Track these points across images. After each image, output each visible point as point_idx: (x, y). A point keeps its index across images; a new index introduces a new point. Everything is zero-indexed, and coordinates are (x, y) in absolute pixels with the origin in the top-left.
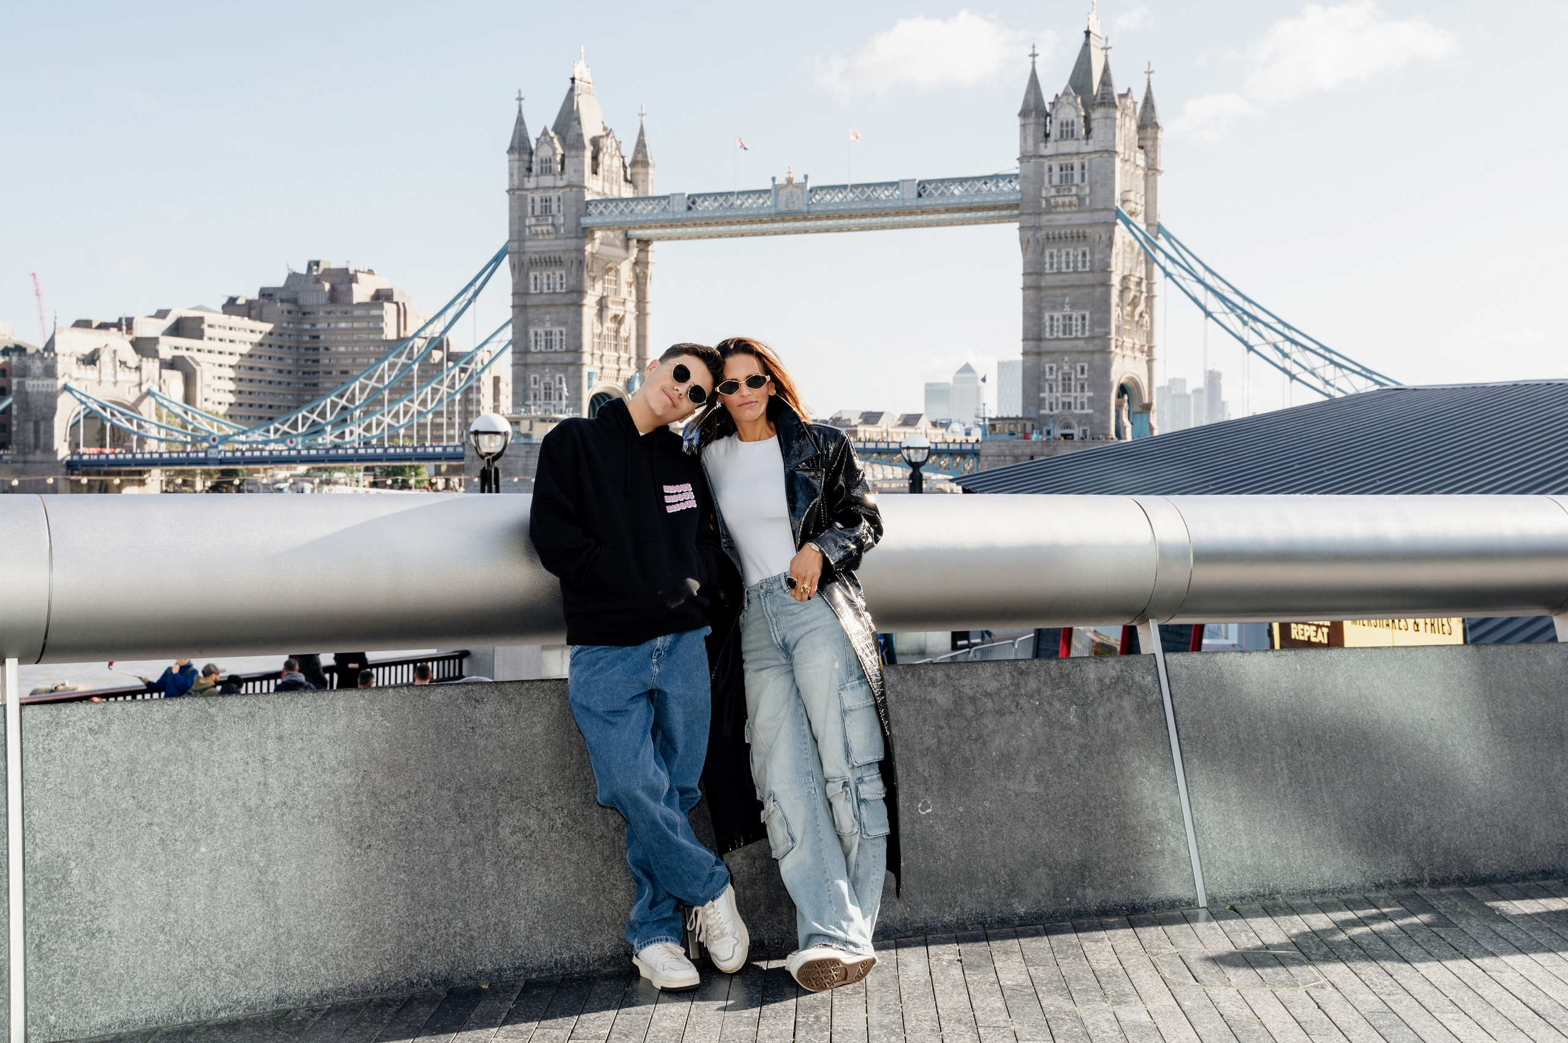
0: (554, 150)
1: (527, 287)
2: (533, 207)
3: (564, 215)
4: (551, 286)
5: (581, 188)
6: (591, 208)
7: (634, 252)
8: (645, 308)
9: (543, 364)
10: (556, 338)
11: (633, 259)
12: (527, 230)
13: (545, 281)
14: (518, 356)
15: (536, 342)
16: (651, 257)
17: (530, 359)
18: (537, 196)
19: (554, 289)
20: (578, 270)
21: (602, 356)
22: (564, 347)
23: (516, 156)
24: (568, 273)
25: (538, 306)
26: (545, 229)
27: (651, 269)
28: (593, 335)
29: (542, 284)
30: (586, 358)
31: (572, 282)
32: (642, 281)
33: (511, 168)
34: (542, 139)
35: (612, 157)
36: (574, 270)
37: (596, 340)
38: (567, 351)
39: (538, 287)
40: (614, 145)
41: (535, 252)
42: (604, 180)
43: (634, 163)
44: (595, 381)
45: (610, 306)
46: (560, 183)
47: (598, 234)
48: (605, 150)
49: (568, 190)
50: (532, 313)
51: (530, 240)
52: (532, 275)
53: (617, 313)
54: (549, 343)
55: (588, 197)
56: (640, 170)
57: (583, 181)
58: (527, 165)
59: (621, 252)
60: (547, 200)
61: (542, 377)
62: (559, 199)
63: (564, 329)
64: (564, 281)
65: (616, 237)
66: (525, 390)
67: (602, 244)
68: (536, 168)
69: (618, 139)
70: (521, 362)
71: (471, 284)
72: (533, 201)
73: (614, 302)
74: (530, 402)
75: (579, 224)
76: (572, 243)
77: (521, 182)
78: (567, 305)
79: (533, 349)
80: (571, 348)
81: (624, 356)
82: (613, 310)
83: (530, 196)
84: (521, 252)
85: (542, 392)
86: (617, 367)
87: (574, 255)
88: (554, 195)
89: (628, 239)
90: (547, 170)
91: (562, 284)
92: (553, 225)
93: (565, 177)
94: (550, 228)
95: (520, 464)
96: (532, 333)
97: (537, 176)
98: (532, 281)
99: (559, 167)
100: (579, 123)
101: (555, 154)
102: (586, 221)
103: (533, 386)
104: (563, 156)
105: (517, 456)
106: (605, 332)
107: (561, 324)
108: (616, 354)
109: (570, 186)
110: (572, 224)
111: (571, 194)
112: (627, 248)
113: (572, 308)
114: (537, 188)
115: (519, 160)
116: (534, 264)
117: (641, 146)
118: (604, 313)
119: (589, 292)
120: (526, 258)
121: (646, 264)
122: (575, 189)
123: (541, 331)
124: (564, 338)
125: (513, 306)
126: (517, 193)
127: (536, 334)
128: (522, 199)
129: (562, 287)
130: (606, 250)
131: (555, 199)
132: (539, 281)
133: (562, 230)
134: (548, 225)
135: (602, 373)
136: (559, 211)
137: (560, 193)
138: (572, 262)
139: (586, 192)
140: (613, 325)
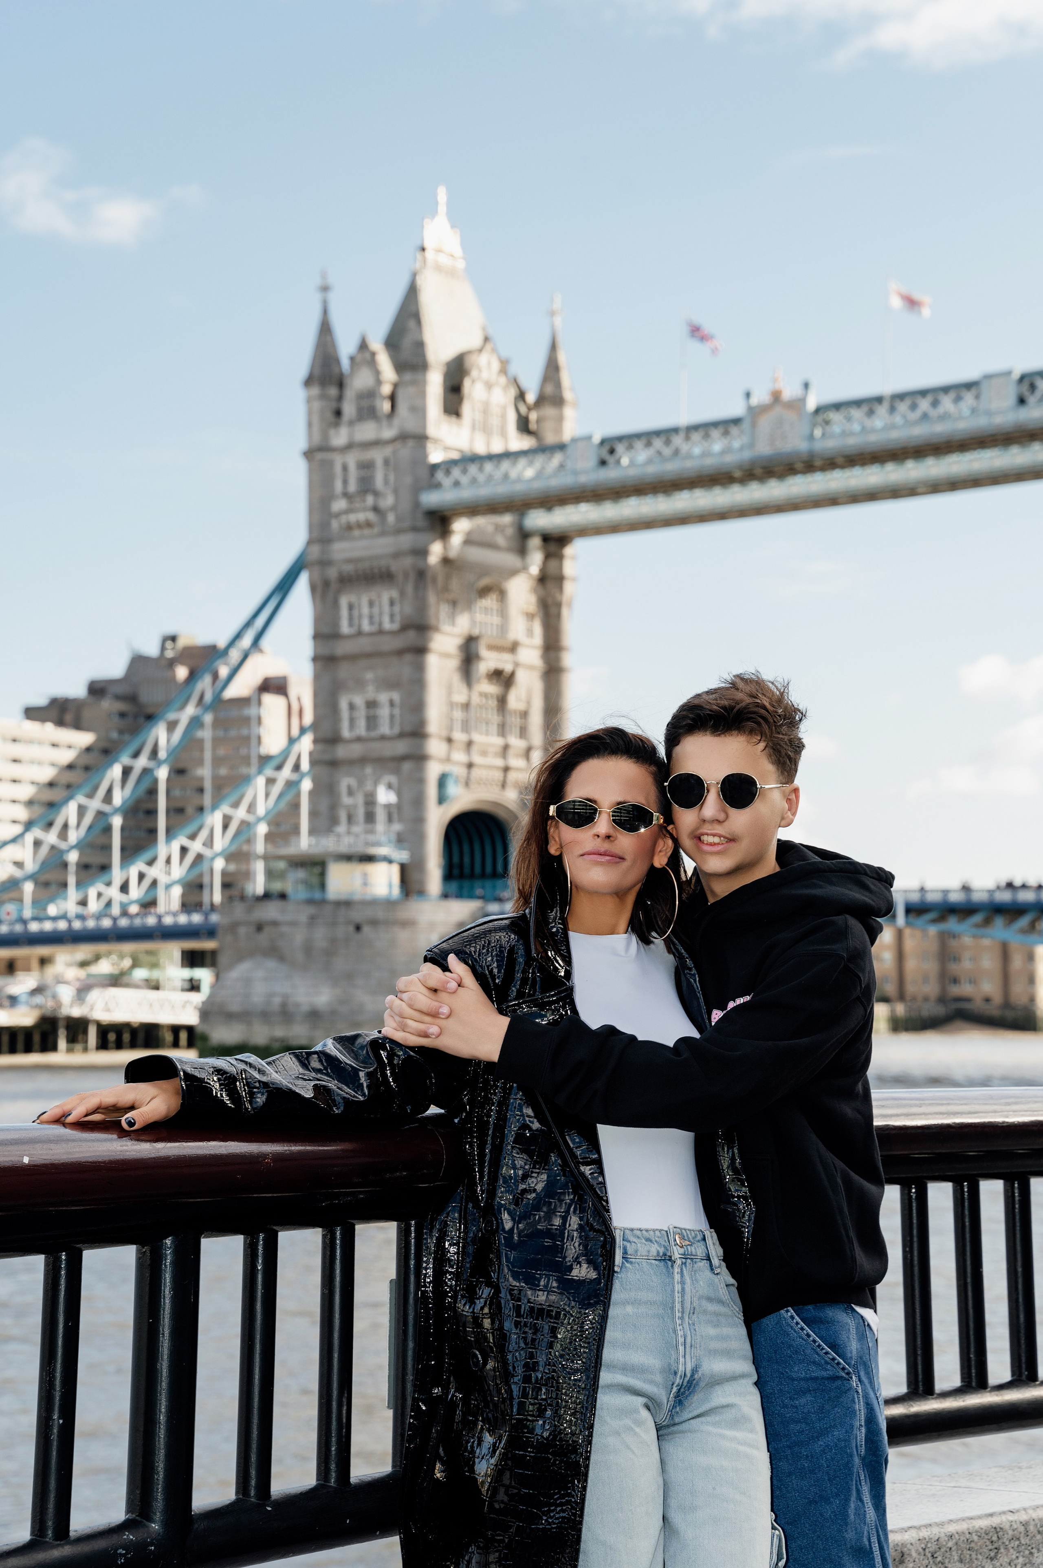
0: (377, 373)
1: (335, 622)
2: (345, 482)
3: (396, 491)
4: (376, 619)
5: (421, 439)
6: (440, 475)
7: (536, 561)
8: (558, 659)
9: (363, 761)
10: (384, 712)
11: (535, 570)
12: (335, 524)
13: (365, 610)
14: (320, 747)
15: (352, 721)
16: (569, 568)
17: (341, 752)
18: (352, 460)
19: (380, 624)
20: (417, 588)
21: (469, 744)
22: (397, 730)
23: (315, 390)
24: (402, 594)
25: (353, 658)
26: (361, 516)
27: (569, 588)
28: (452, 705)
29: (360, 617)
30: (435, 747)
31: (408, 609)
32: (553, 610)
33: (310, 413)
34: (359, 358)
35: (489, 386)
36: (410, 589)
37: (458, 714)
38: (402, 735)
39: (356, 621)
40: (496, 366)
41: (349, 561)
42: (474, 428)
43: (541, 400)
44: (453, 789)
45: (484, 652)
46: (388, 433)
47: (461, 526)
48: (474, 373)
49: (398, 445)
50: (344, 671)
51: (341, 538)
52: (344, 601)
53: (500, 666)
54: (372, 721)
55: (435, 456)
56: (549, 411)
57: (424, 426)
58: (334, 405)
59: (510, 560)
60: (366, 466)
61: (361, 782)
62: (386, 462)
63: (396, 696)
64: (397, 609)
65: (499, 528)
66: (334, 807)
67: (469, 541)
68: (349, 409)
69: (504, 354)
70: (327, 757)
71: (248, 624)
72: (345, 468)
73: (492, 648)
74: (342, 828)
75: (417, 504)
76: (407, 540)
77: (325, 436)
78: (400, 653)
79: (346, 733)
80: (408, 728)
81: (516, 743)
82: (489, 661)
83: (338, 460)
84: (324, 563)
85: (361, 812)
86: (500, 762)
87: (408, 562)
88: (377, 456)
89: (523, 535)
90: (368, 412)
91: (392, 616)
92: (376, 509)
93: (396, 422)
94: (371, 516)
95: (299, 937)
96: (344, 705)
97: (351, 423)
98: (344, 612)
99: (386, 406)
100: (419, 322)
101: (379, 382)
102: (432, 499)
103: (346, 800)
104: (396, 386)
105: (294, 924)
106: (476, 699)
107: (389, 684)
108: (499, 741)
109: (403, 437)
110: (406, 505)
111: (405, 451)
112: (522, 551)
113: (408, 657)
114: (349, 447)
115: (323, 397)
116: (347, 581)
117: (552, 369)
118: (474, 668)
119: (446, 627)
120: (332, 573)
121: (560, 579)
122: (411, 443)
123: (359, 701)
124: (397, 711)
125: (315, 659)
126: (319, 456)
127: (352, 707)
128: (327, 465)
129: (392, 620)
130: (477, 554)
131: (379, 463)
132: (356, 613)
133: (391, 518)
134: (365, 509)
135: (469, 773)
136: (386, 482)
137: (388, 451)
138: (406, 575)
139: (430, 447)
140: (492, 689)
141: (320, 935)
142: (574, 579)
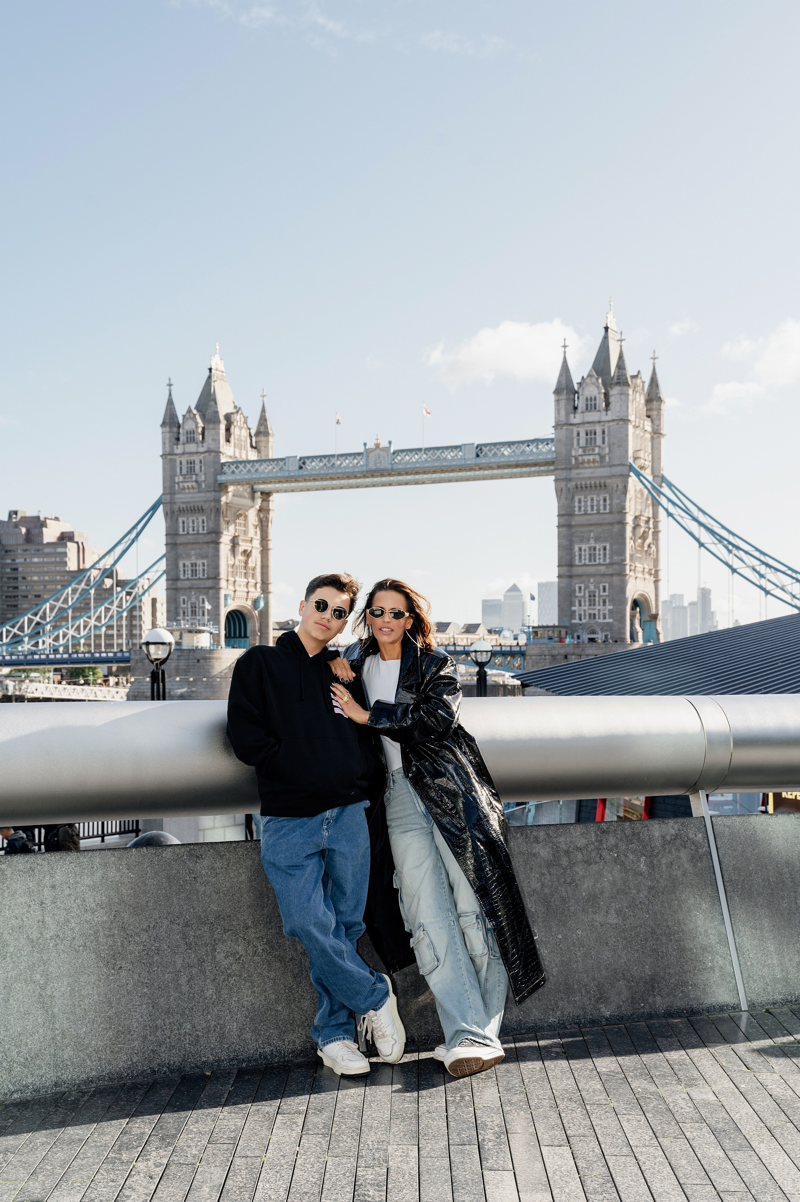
0: (197, 424)
1: (177, 530)
2: (181, 468)
3: (205, 474)
4: (196, 529)
5: (218, 453)
6: (225, 468)
7: (259, 502)
8: (267, 545)
9: (190, 588)
10: (200, 568)
11: (258, 507)
12: (177, 486)
13: (191, 525)
14: (170, 582)
15: (184, 571)
16: (272, 506)
17: (179, 584)
18: (184, 459)
19: (198, 530)
20: (216, 516)
21: (235, 582)
22: (206, 575)
23: (167, 429)
24: (208, 519)
25: (186, 544)
26: (190, 484)
27: (272, 515)
28: (228, 566)
29: (189, 527)
30: (223, 584)
31: (212, 525)
32: (265, 524)
33: (163, 439)
34: (187, 416)
35: (241, 429)
36: (213, 516)
37: (230, 569)
38: (208, 578)
39: (186, 529)
40: (243, 419)
41: (183, 503)
42: (235, 447)
43: (258, 433)
44: (230, 601)
45: (240, 543)
46: (202, 449)
47: (231, 488)
48: (235, 424)
49: (207, 454)
50: (181, 550)
51: (179, 493)
52: (180, 520)
53: (246, 548)
54: (194, 572)
55: (223, 460)
56: (262, 438)
57: (219, 448)
58: (176, 436)
59: (249, 502)
60: (191, 463)
61: (189, 598)
62: (201, 462)
63: (205, 562)
64: (205, 524)
65: (244, 490)
66: (176, 608)
67: (234, 496)
68: (182, 438)
69: (245, 415)
70: (173, 587)
71: (134, 528)
72: (181, 463)
73: (244, 540)
74: (180, 618)
75: (216, 480)
76: (211, 495)
78: (208, 543)
79: (182, 577)
80: (211, 576)
81: (252, 581)
82: (243, 546)
83: (178, 459)
84: (172, 503)
85: (190, 610)
86: (246, 590)
87: (212, 504)
88: (196, 458)
89: (253, 492)
90: (191, 439)
91: (203, 527)
92: (196, 481)
93: (205, 444)
94: (194, 484)
96: (181, 565)
97: (184, 444)
98: (181, 525)
99: (200, 437)
100: (216, 403)
101: (197, 427)
102: (221, 478)
103: (182, 605)
104: (203, 428)
106: (237, 563)
107: (203, 557)
108: (246, 580)
109: (209, 451)
110: (211, 480)
111: (210, 457)
112: (253, 498)
113: (212, 545)
114: (184, 454)
115: (170, 432)
116: (182, 511)
117: (263, 420)
118: (236, 549)
119: (225, 533)
120: (176, 508)
121: (268, 511)
122: (212, 454)
123: (188, 563)
124: (206, 568)
125: (167, 544)
126: (169, 457)
127: (184, 566)
128: (173, 461)
129: (203, 530)
130: (237, 500)
131: (197, 462)
132: (186, 525)
133: (203, 486)
134: (192, 482)
135: (235, 595)
136: (201, 471)
137: (201, 457)
138: (211, 510)
139: (221, 456)
140: (243, 558)
141: (182, 664)
142: (273, 510)
